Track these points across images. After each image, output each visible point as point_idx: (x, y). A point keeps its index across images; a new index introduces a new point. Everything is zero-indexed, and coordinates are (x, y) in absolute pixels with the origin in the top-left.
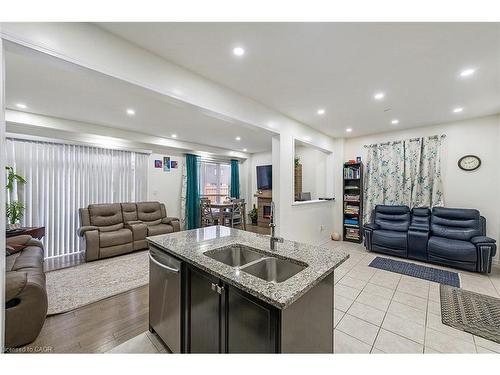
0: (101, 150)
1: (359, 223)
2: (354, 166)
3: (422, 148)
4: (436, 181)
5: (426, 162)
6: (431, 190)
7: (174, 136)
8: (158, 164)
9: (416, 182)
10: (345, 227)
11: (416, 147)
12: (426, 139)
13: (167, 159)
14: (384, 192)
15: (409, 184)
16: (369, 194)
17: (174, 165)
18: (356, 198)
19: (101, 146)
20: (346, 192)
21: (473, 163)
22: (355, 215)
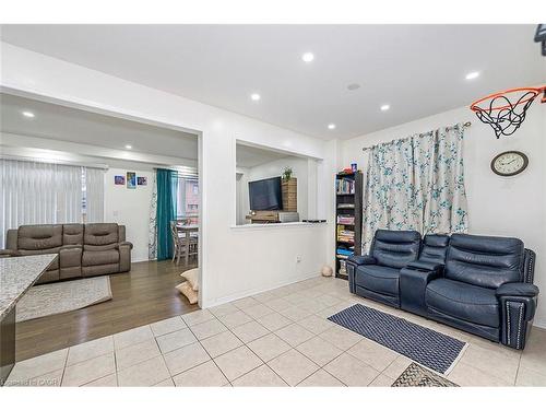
0: (40, 165)
1: (358, 253)
2: (349, 176)
3: (437, 146)
4: (457, 193)
5: (442, 166)
6: (450, 208)
7: (129, 147)
8: (119, 181)
9: (429, 197)
10: (338, 260)
11: (428, 144)
12: (442, 132)
13: (131, 175)
14: (389, 212)
15: (419, 199)
16: (369, 214)
17: (142, 181)
18: (350, 220)
19: (40, 160)
20: (340, 212)
21: (514, 163)
22: (351, 244)
